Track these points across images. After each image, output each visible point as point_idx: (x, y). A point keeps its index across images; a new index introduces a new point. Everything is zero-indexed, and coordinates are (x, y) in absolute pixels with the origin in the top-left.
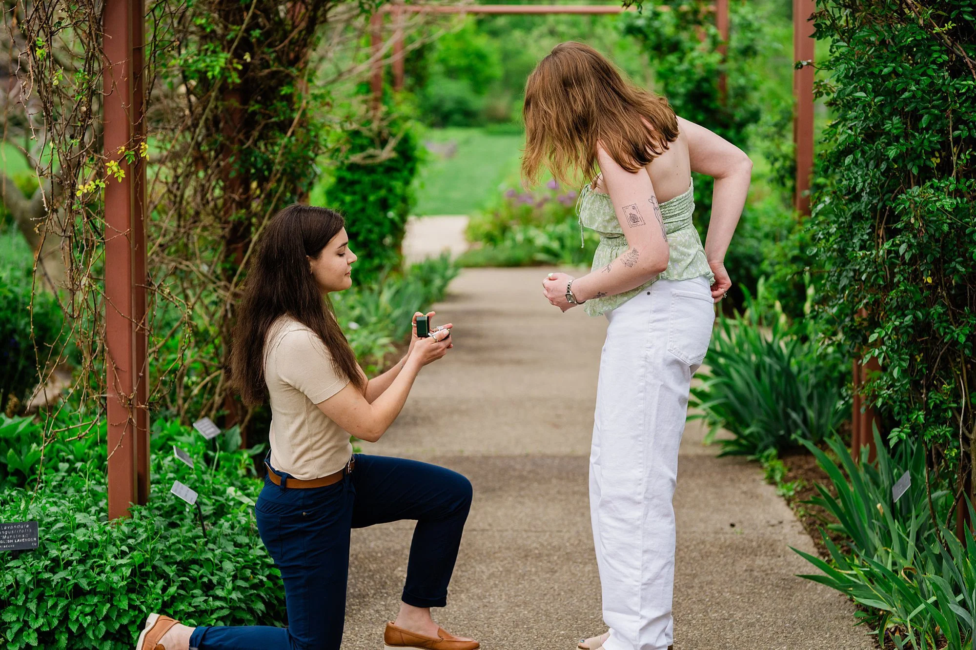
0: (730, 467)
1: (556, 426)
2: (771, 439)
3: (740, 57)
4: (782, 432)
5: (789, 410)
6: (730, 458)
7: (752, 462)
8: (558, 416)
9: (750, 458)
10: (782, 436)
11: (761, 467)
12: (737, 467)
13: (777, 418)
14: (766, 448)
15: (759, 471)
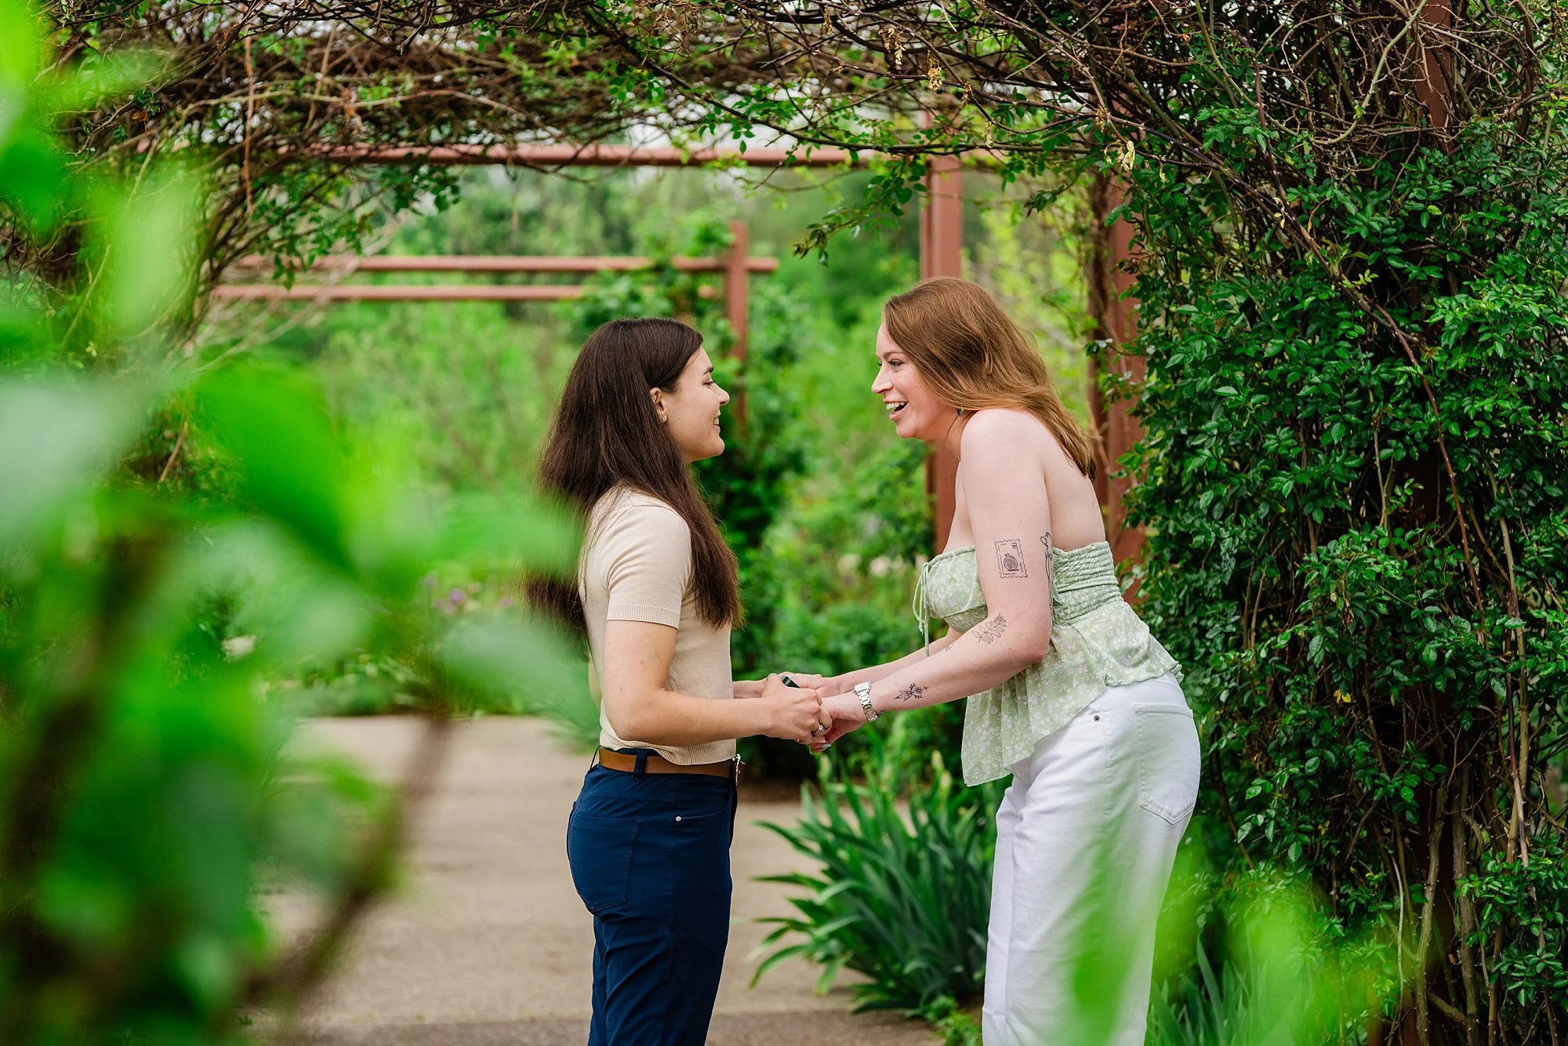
0: (877, 1029)
1: (556, 970)
2: (939, 982)
3: (767, 366)
4: (959, 969)
5: (971, 932)
6: (872, 1013)
7: (913, 1018)
8: (552, 955)
9: (909, 1013)
10: (958, 974)
11: (930, 1026)
12: (888, 1028)
13: (949, 944)
14: (932, 997)
15: (927, 1033)
